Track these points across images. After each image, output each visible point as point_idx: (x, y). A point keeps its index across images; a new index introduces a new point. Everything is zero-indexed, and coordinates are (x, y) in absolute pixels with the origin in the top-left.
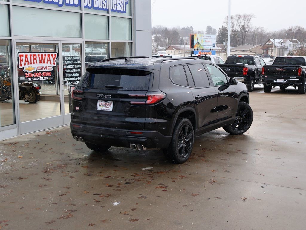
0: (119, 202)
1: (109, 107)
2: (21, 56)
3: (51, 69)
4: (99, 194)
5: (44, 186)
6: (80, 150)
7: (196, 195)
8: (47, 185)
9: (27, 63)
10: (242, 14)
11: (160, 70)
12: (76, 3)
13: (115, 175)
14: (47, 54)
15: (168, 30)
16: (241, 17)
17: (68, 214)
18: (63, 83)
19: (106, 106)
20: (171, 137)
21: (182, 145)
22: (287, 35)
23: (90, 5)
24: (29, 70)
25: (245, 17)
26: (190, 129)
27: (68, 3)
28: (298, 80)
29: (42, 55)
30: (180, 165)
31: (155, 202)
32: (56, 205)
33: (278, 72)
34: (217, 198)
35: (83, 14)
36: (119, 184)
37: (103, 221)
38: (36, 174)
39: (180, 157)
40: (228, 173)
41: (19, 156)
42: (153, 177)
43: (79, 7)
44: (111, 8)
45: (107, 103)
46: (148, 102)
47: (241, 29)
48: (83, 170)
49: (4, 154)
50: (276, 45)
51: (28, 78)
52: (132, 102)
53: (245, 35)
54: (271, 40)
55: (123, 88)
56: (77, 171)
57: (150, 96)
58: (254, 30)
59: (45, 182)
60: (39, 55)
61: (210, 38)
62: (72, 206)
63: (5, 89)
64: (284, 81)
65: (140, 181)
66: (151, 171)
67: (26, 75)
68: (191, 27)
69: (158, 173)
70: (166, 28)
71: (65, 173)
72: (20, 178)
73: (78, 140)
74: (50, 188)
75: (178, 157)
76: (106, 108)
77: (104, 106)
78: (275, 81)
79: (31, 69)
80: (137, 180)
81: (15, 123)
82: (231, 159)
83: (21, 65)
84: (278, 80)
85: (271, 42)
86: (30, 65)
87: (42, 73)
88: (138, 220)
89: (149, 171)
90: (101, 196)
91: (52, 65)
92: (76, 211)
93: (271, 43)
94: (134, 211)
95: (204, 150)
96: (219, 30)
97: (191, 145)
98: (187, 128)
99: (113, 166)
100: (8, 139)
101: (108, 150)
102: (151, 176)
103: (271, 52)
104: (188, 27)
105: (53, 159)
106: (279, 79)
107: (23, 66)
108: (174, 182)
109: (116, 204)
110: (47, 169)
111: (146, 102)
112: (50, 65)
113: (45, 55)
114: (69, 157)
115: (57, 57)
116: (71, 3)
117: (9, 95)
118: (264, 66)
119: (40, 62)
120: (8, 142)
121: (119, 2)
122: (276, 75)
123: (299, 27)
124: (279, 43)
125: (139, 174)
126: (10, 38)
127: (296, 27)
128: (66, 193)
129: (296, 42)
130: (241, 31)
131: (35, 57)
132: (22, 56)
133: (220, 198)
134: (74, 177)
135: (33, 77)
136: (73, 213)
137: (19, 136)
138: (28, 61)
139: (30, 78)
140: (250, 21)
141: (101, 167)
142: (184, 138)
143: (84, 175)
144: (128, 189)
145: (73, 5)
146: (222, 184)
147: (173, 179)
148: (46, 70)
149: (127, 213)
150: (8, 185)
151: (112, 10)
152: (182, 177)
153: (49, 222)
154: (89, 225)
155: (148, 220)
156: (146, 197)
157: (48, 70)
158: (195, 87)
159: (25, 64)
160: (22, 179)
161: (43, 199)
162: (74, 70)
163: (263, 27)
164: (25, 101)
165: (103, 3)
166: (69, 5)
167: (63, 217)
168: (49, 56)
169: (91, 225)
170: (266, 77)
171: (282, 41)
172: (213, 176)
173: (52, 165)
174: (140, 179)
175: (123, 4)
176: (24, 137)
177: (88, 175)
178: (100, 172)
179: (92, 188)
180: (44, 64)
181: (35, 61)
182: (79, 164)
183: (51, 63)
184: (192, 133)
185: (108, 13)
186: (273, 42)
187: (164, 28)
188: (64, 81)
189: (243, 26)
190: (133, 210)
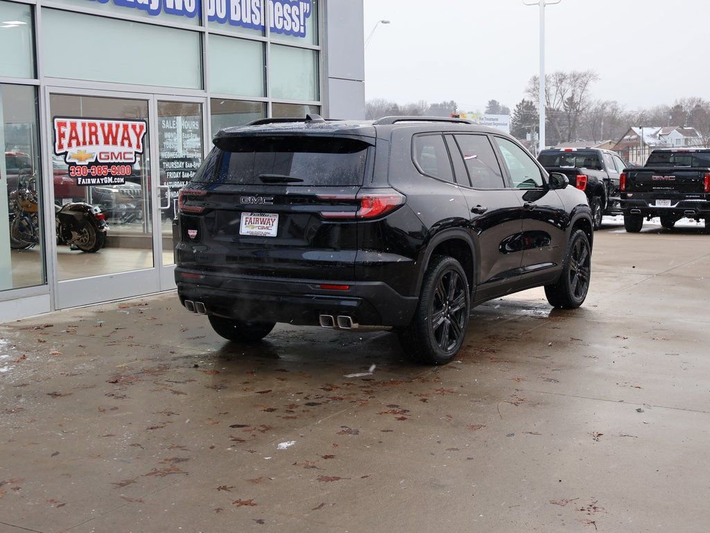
0: (293, 443)
1: (267, 228)
2: (60, 125)
3: (132, 159)
4: (242, 426)
5: (112, 409)
6: (198, 339)
7: (480, 427)
8: (117, 408)
9: (74, 142)
10: (568, 71)
11: (389, 140)
12: (191, 9)
13: (281, 388)
14: (121, 123)
15: (399, 109)
16: (565, 78)
17: (169, 467)
18: (159, 193)
19: (263, 225)
20: (416, 300)
21: (442, 320)
22: (671, 118)
23: (222, 15)
24: (80, 160)
25: (575, 78)
26: (460, 284)
27: (172, 8)
28: (704, 202)
29: (110, 126)
30: (436, 367)
31: (380, 442)
32: (139, 448)
33: (659, 183)
34: (531, 433)
35: (207, 34)
36: (292, 406)
37: (253, 481)
38: (93, 386)
39: (437, 348)
40: (552, 384)
41: (53, 350)
42: (372, 391)
43: (196, 18)
44: (270, 25)
45: (265, 218)
46: (364, 212)
47: (567, 106)
48: (203, 378)
49: (18, 349)
50: (646, 142)
51: (77, 177)
52: (325, 214)
53: (576, 120)
54: (636, 129)
55: (302, 181)
56: (190, 381)
57: (368, 197)
58: (596, 108)
59: (113, 402)
60: (102, 125)
61: (495, 122)
62: (178, 450)
63: (26, 221)
64: (671, 205)
65: (342, 399)
66: (367, 380)
67: (73, 170)
68: (452, 102)
69: (384, 384)
70: (396, 105)
71: (163, 384)
72: (55, 395)
73: (193, 310)
74: (125, 414)
75: (434, 348)
76: (261, 231)
77: (257, 225)
78: (650, 205)
79: (83, 156)
80: (334, 399)
81: (45, 282)
82: (559, 357)
83: (61, 147)
84: (657, 201)
85: (635, 134)
86: (82, 148)
87: (109, 168)
88: (338, 479)
89: (363, 380)
90: (249, 431)
91: (134, 149)
92: (186, 460)
93: (634, 137)
94: (329, 460)
95: (493, 338)
96: (517, 109)
97: (462, 323)
98: (453, 281)
99: (277, 370)
100: (28, 318)
101: (264, 338)
102: (369, 389)
103: (635, 156)
104: (445, 103)
105: (135, 357)
106: (660, 199)
107: (65, 149)
108: (424, 401)
109: (284, 445)
110: (119, 375)
111: (358, 214)
112: (129, 150)
113: (118, 126)
114: (173, 353)
115: (144, 131)
116: (179, 7)
117: (34, 235)
118: (624, 171)
119: (106, 142)
120: (29, 324)
121: (289, 12)
122: (652, 190)
123: (700, 101)
124: (654, 136)
125: (340, 386)
126: (36, 82)
127: (692, 102)
128: (164, 423)
129: (692, 133)
130: (566, 110)
131: (93, 129)
132: (65, 125)
133: (537, 434)
134: (183, 391)
135: (90, 176)
136: (178, 465)
137: (55, 312)
138: (77, 137)
139: (82, 177)
140: (586, 88)
141: (248, 373)
142: (446, 304)
143: (208, 387)
144: (314, 416)
145: (183, 13)
146: (539, 406)
147: (421, 395)
148: (119, 160)
149: (310, 464)
150: (25, 407)
151: (274, 30)
152: (443, 392)
153: (120, 482)
154: (219, 489)
155: (362, 477)
156: (357, 433)
157: (123, 161)
158: (471, 186)
159: (70, 145)
160: (58, 397)
161: (108, 436)
162: (185, 164)
163: (615, 102)
164: (72, 249)
165: (252, 12)
166: (173, 12)
167: (155, 473)
168: (126, 127)
169: (225, 488)
170: (630, 195)
171: (660, 133)
172: (517, 390)
173: (131, 369)
174: (341, 396)
175: (298, 17)
176: (66, 316)
177: (215, 388)
178: (246, 383)
179: (225, 414)
180: (114, 147)
181: (94, 137)
182: (196, 366)
183: (130, 145)
184: (465, 295)
185: (264, 35)
186: (641, 135)
187: (390, 105)
188: (161, 188)
189: (571, 99)
190: (326, 457)
